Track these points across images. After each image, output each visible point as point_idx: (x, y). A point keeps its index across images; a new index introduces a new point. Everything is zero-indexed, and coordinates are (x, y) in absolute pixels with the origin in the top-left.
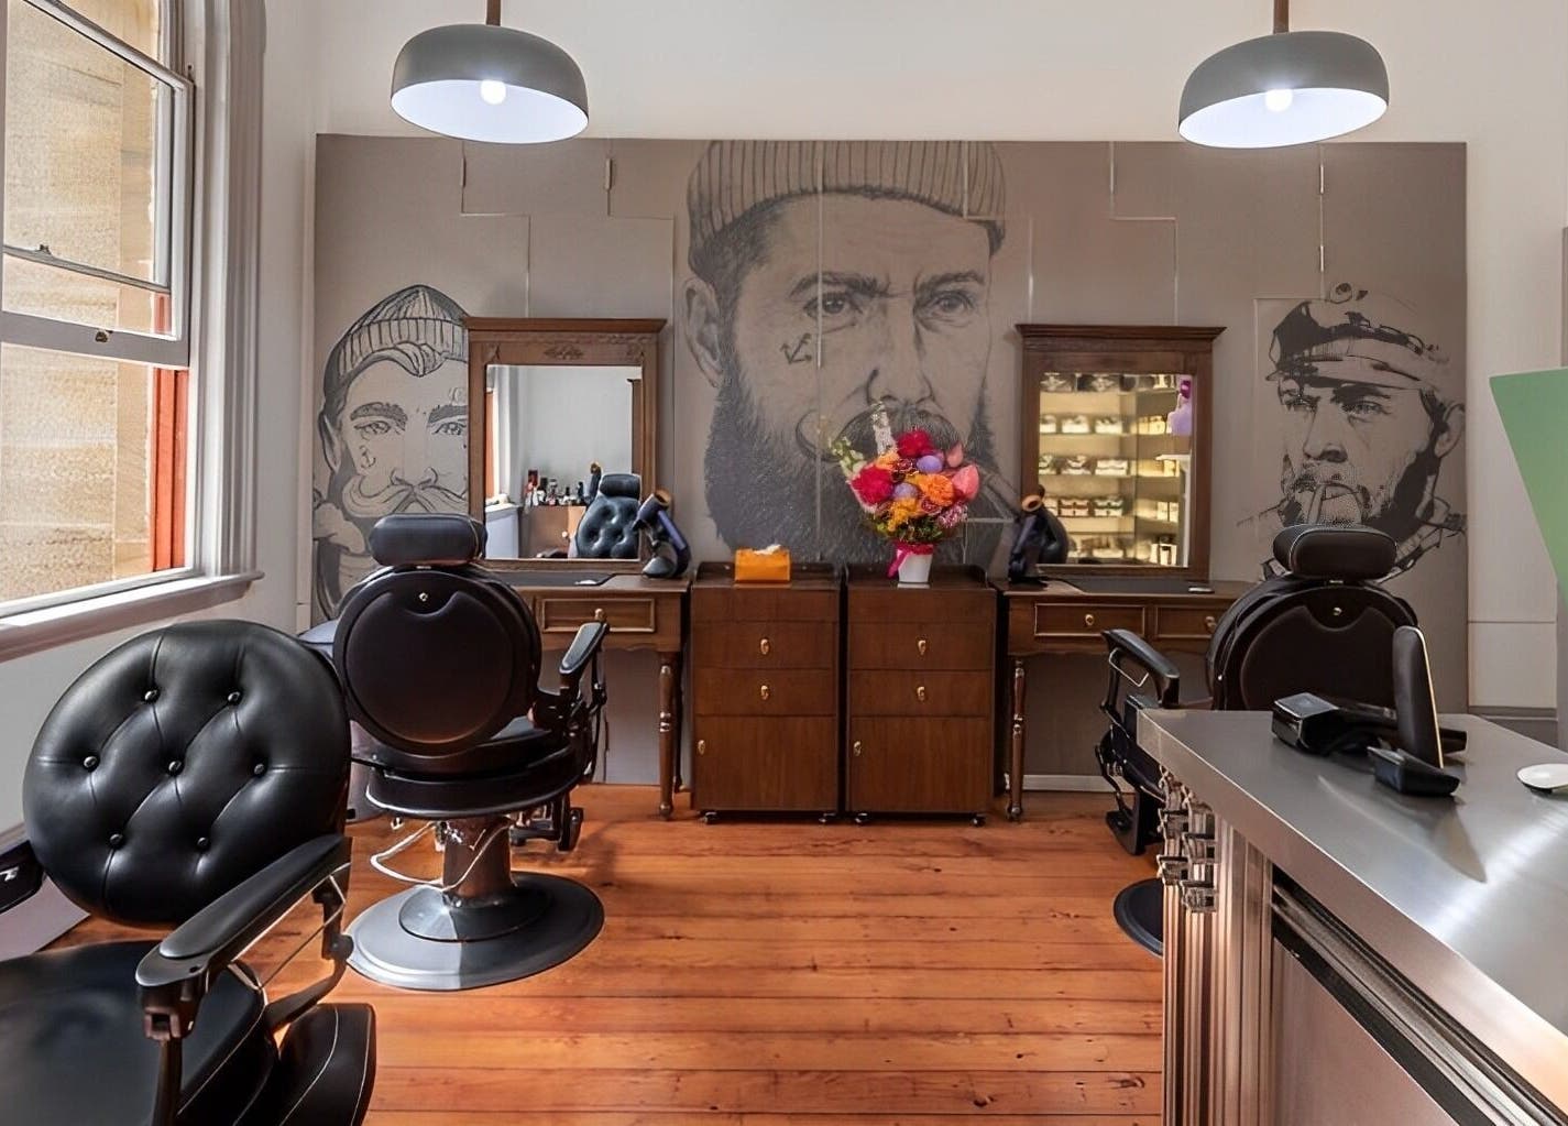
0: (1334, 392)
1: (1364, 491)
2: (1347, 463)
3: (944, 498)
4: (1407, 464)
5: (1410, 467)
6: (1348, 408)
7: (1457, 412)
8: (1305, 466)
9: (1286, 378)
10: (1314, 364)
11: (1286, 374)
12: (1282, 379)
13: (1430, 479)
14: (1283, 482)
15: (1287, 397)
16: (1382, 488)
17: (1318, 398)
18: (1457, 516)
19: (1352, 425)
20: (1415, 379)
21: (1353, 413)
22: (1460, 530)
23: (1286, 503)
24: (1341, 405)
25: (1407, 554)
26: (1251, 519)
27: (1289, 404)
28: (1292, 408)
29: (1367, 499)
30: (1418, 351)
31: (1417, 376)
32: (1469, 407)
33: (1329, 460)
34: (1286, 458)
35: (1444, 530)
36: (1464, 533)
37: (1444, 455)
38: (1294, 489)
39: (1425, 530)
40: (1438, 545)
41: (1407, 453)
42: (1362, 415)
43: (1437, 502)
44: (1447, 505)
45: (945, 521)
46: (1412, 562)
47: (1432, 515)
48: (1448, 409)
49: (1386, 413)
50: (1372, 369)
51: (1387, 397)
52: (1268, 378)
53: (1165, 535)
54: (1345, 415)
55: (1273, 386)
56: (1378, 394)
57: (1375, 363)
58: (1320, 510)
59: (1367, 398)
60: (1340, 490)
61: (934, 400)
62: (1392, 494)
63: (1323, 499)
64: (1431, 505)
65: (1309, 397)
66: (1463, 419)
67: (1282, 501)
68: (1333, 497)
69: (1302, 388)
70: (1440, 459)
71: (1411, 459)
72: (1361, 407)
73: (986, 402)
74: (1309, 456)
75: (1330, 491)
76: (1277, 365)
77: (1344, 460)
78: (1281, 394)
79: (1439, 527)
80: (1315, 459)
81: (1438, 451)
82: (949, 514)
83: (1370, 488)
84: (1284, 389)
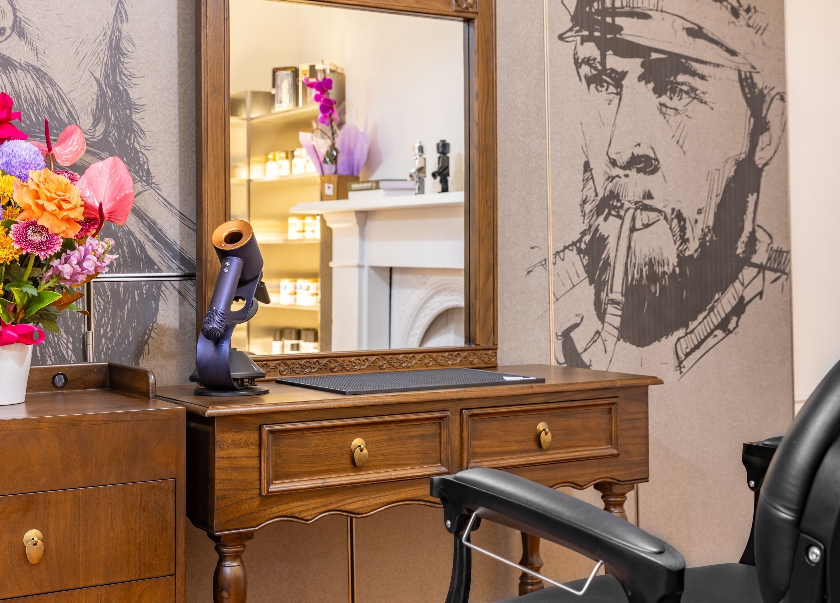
0: (643, 65)
1: (680, 217)
2: (659, 173)
3: (68, 220)
4: (726, 175)
5: (731, 181)
6: (658, 91)
7: (777, 102)
8: (611, 179)
9: (584, 40)
10: (619, 21)
11: (586, 33)
12: (579, 39)
13: (751, 199)
14: (584, 202)
15: (585, 70)
16: (699, 212)
17: (624, 74)
18: (780, 252)
19: (664, 114)
20: (733, 53)
21: (664, 99)
22: (783, 272)
23: (587, 238)
24: (651, 85)
25: (728, 309)
26: (544, 263)
27: (590, 80)
28: (593, 86)
29: (683, 229)
30: (735, 13)
31: (736, 49)
32: (790, 98)
33: (639, 171)
34: (587, 167)
35: (767, 272)
36: (788, 275)
37: (766, 164)
38: (599, 213)
39: (748, 273)
40: (761, 294)
41: (726, 161)
42: (675, 103)
43: (760, 234)
44: (771, 237)
45: (67, 270)
46: (735, 319)
47: (755, 252)
48: (768, 99)
49: (701, 101)
50: (684, 32)
51: (703, 77)
52: (561, 37)
53: (290, 329)
54: (654, 100)
55: (567, 49)
56: (694, 73)
57: (688, 25)
58: (629, 248)
59: (681, 78)
60: (653, 215)
61: (22, 34)
62: (711, 223)
63: (633, 229)
64: (753, 239)
65: (613, 71)
66: (784, 113)
67: (584, 233)
68: (646, 226)
69: (603, 57)
70: (762, 170)
71: (730, 170)
72: (673, 91)
73: (125, 44)
74: (614, 163)
75: (643, 217)
76: (574, 18)
77: (655, 170)
78: (578, 64)
79: (761, 268)
80: (624, 168)
81: (760, 158)
82: (75, 256)
83: (685, 214)
84: (581, 55)
